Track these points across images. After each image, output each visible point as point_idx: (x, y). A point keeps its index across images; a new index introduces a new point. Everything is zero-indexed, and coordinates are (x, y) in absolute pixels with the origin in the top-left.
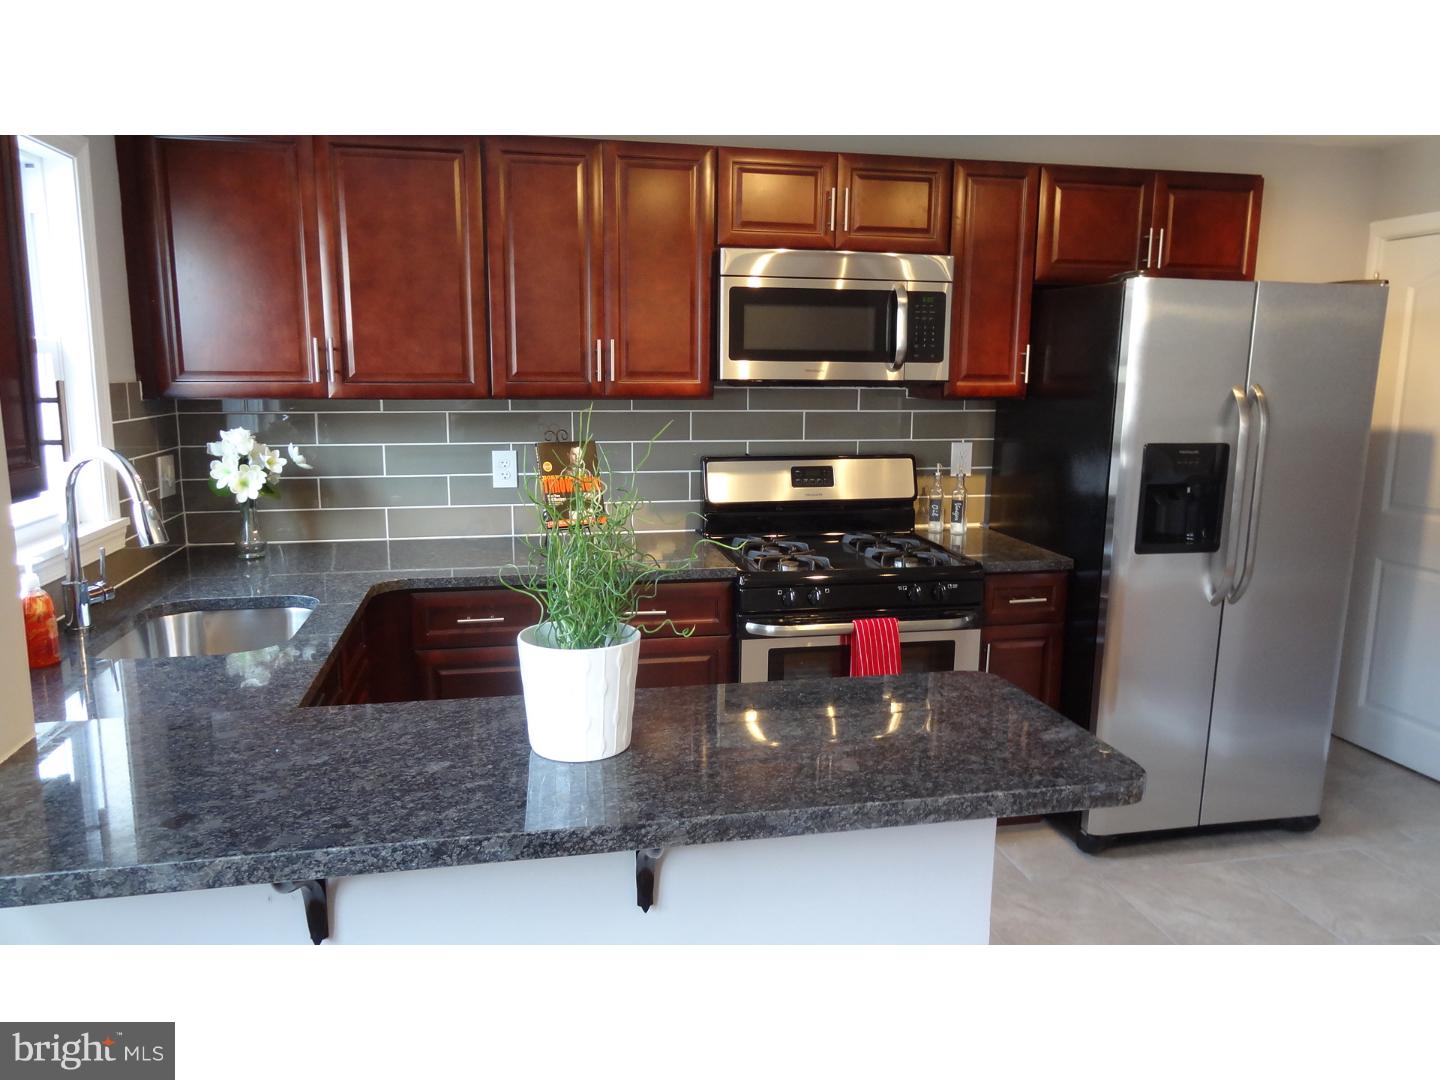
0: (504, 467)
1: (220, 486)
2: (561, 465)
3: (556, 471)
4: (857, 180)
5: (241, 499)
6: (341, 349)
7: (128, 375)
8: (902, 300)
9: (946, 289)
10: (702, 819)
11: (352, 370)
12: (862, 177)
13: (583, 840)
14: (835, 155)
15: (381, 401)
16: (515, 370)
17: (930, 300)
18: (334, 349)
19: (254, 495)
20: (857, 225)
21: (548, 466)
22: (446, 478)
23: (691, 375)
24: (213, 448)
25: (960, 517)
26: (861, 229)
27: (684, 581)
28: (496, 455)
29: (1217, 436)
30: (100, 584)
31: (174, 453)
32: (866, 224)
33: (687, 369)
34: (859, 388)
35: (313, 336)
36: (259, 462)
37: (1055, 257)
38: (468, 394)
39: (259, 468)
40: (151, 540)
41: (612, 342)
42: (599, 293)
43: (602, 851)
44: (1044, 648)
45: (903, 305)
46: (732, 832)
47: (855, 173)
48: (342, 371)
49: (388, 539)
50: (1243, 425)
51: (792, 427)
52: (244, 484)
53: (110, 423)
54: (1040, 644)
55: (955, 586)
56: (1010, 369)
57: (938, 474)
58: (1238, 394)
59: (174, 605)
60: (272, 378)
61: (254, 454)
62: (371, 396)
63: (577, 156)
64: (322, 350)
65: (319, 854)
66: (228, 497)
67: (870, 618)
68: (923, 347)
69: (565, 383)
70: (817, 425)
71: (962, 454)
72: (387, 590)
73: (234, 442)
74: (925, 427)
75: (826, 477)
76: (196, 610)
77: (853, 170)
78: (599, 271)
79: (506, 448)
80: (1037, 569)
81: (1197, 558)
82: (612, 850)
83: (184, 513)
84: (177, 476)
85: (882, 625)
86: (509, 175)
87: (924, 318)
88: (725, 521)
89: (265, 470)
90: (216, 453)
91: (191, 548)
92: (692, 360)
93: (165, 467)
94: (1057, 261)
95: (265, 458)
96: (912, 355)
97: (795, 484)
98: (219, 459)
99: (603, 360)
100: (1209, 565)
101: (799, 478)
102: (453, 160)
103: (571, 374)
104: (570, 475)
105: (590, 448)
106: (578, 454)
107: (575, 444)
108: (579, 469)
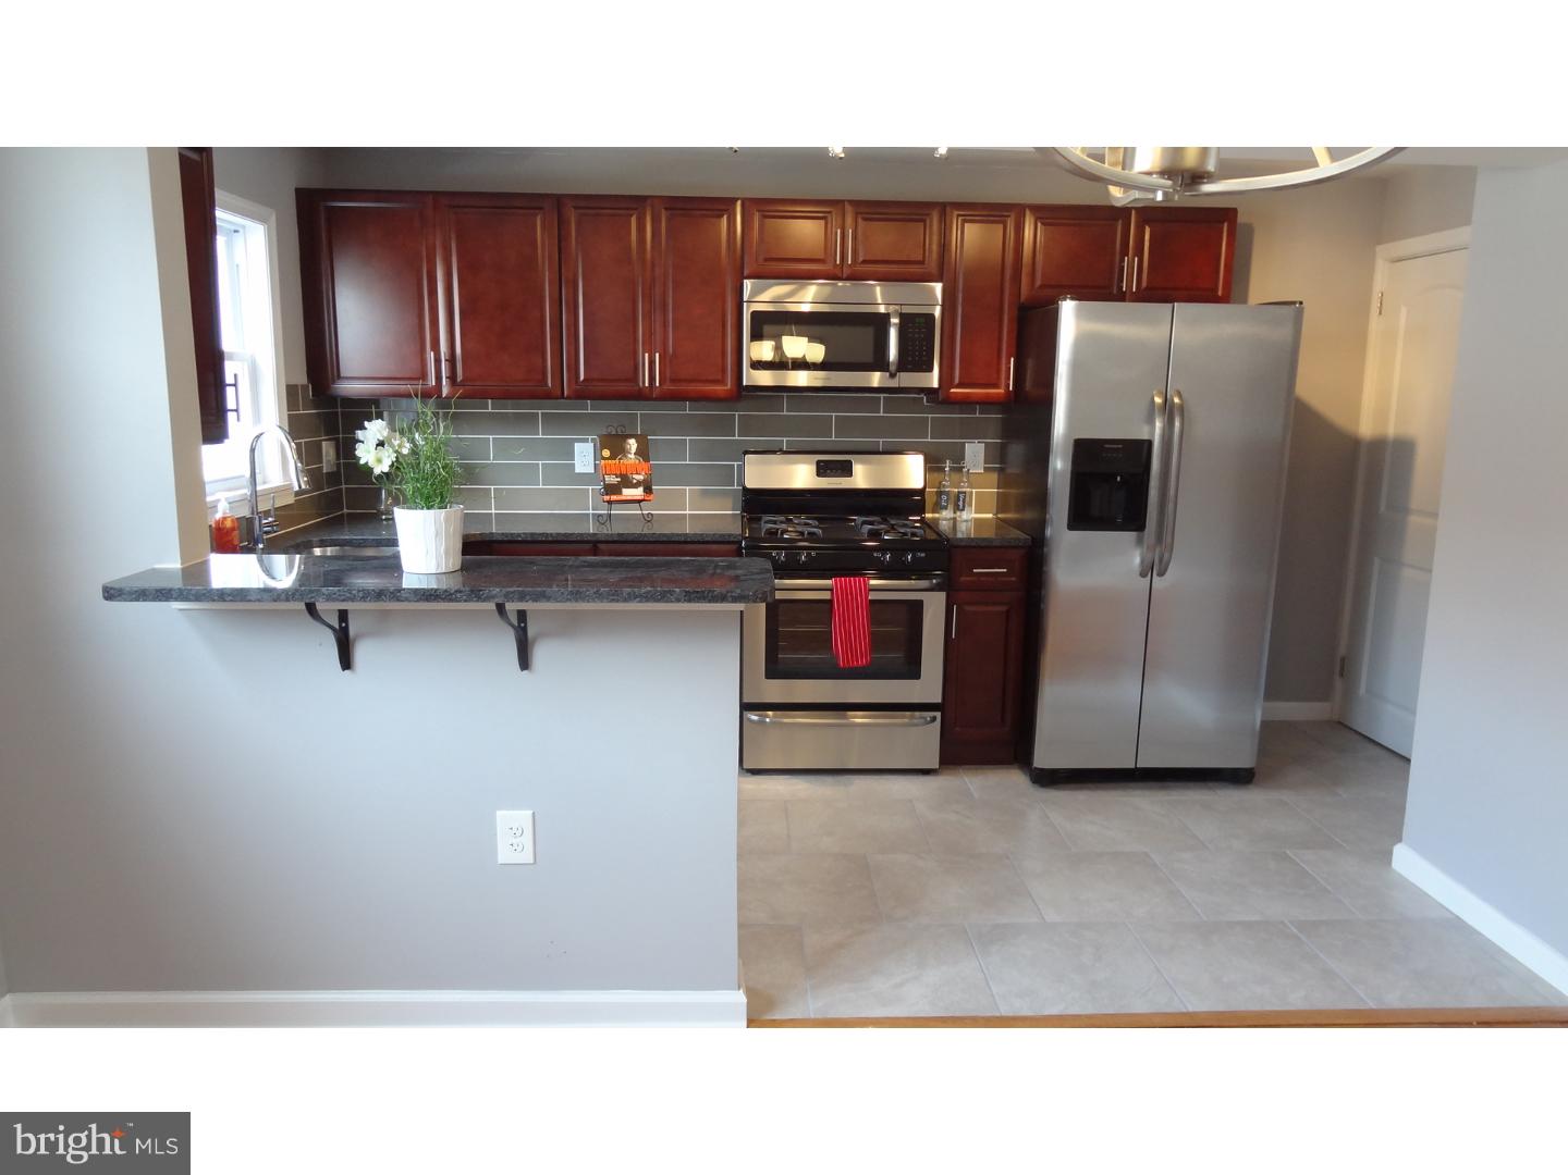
0: (584, 456)
1: (362, 462)
2: (618, 450)
3: (612, 457)
4: (860, 220)
5: (377, 471)
6: (452, 360)
7: (301, 378)
8: (895, 320)
9: (937, 312)
10: (511, 589)
11: (460, 377)
12: (865, 219)
13: (451, 594)
14: (843, 201)
15: (490, 401)
16: (582, 378)
17: (922, 320)
18: (446, 360)
19: (386, 469)
20: (861, 259)
21: (606, 453)
22: (538, 464)
23: (722, 382)
24: (360, 434)
25: (964, 507)
26: (864, 262)
27: (699, 542)
28: (578, 447)
29: (1142, 433)
30: (270, 519)
31: (337, 440)
32: (867, 258)
33: (720, 377)
34: (882, 395)
35: (432, 350)
36: (392, 446)
37: (1038, 283)
38: (548, 396)
39: (391, 450)
40: (300, 487)
41: (657, 355)
42: (648, 316)
43: (460, 601)
44: (1008, 611)
45: (895, 324)
46: (528, 597)
47: (859, 216)
48: (452, 378)
49: (493, 511)
50: (1158, 424)
51: (822, 427)
52: (379, 461)
53: (286, 413)
54: (1004, 608)
55: (923, 555)
56: (999, 378)
57: (947, 469)
58: (1158, 400)
59: (322, 541)
60: (402, 382)
61: (389, 439)
62: (483, 395)
63: (632, 209)
64: (438, 361)
65: (324, 589)
66: (368, 470)
67: (854, 577)
68: (915, 358)
69: (622, 387)
70: (845, 426)
71: (975, 452)
72: (473, 539)
73: (374, 430)
74: (941, 429)
75: (846, 470)
76: (335, 546)
77: (857, 213)
78: (648, 297)
79: (586, 441)
80: (998, 544)
81: (1130, 536)
82: (466, 601)
83: (344, 486)
84: (338, 458)
85: (855, 583)
86: (579, 224)
87: (917, 336)
88: (759, 503)
89: (396, 452)
90: (361, 438)
91: (349, 514)
92: (724, 370)
93: (328, 449)
94: (1041, 287)
95: (396, 443)
96: (906, 364)
97: (819, 474)
98: (363, 442)
99: (650, 369)
100: (1140, 542)
101: (823, 469)
102: (537, 215)
103: (627, 380)
104: (624, 461)
105: (641, 440)
106: (632, 444)
107: (631, 436)
108: (632, 456)
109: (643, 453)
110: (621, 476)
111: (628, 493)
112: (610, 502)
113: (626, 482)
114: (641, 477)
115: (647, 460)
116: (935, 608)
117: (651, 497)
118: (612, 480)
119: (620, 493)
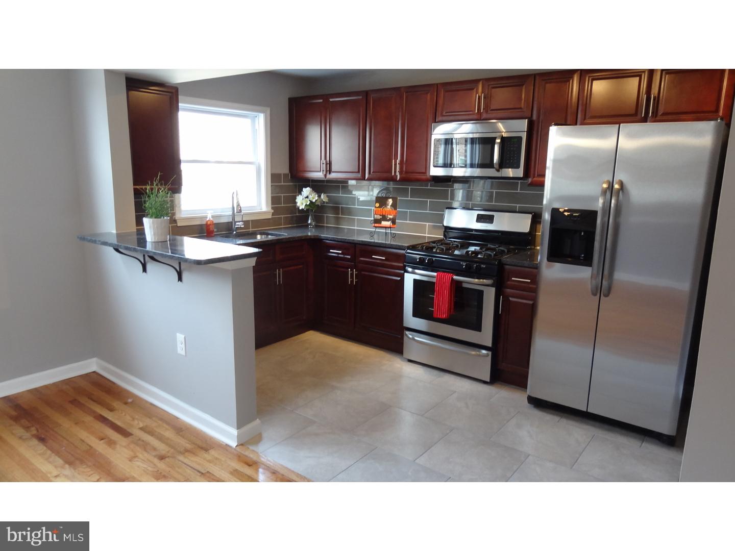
2: (383, 204)
4: (490, 88)
6: (329, 164)
9: (523, 135)
11: (332, 171)
12: (493, 88)
14: (481, 80)
16: (372, 171)
17: (516, 140)
20: (490, 109)
21: (377, 205)
23: (425, 173)
24: (300, 193)
26: (492, 110)
32: (493, 108)
33: (424, 171)
37: (589, 115)
39: (309, 200)
42: (397, 143)
45: (498, 143)
47: (490, 86)
48: (329, 171)
50: (601, 201)
54: (531, 302)
55: (484, 266)
58: (605, 186)
63: (393, 94)
68: (510, 161)
69: (386, 175)
73: (306, 192)
75: (491, 220)
78: (397, 135)
80: (527, 266)
87: (512, 149)
90: (300, 195)
94: (590, 117)
95: (312, 197)
97: (477, 221)
98: (300, 197)
99: (395, 168)
101: (479, 219)
103: (387, 172)
104: (385, 209)
105: (395, 200)
106: (390, 201)
107: (390, 198)
108: (389, 207)
109: (394, 206)
110: (383, 216)
111: (384, 223)
112: (376, 227)
113: (384, 218)
114: (391, 217)
115: (395, 209)
116: (490, 295)
117: (395, 226)
118: (379, 217)
119: (381, 223)
